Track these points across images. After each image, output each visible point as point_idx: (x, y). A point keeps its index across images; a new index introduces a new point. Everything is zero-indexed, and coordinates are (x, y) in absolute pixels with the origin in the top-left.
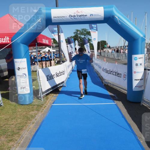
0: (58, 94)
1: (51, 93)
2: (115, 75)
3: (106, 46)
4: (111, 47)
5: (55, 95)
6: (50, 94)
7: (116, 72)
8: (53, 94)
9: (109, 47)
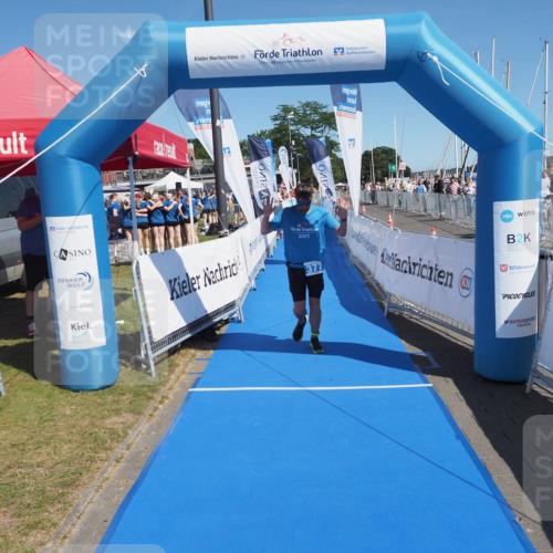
0: (214, 349)
1: (185, 345)
2: (430, 279)
3: (393, 168)
4: (413, 170)
5: (200, 354)
6: (182, 351)
7: (431, 268)
8: (192, 351)
9: (407, 173)
